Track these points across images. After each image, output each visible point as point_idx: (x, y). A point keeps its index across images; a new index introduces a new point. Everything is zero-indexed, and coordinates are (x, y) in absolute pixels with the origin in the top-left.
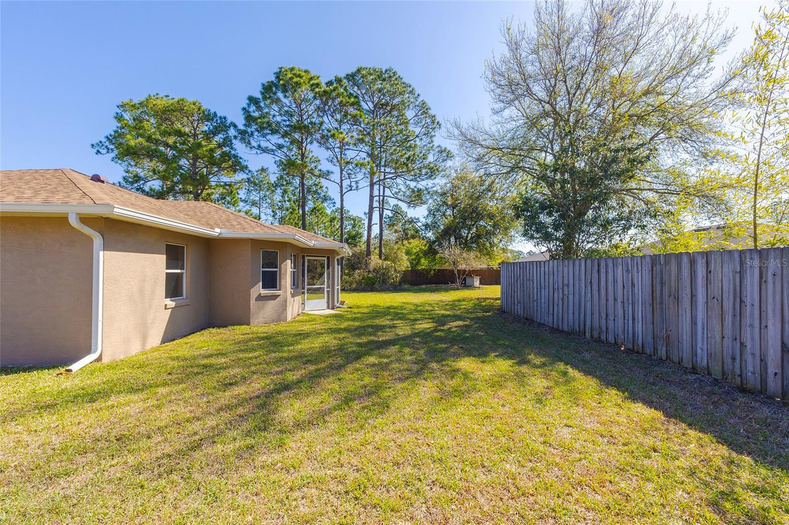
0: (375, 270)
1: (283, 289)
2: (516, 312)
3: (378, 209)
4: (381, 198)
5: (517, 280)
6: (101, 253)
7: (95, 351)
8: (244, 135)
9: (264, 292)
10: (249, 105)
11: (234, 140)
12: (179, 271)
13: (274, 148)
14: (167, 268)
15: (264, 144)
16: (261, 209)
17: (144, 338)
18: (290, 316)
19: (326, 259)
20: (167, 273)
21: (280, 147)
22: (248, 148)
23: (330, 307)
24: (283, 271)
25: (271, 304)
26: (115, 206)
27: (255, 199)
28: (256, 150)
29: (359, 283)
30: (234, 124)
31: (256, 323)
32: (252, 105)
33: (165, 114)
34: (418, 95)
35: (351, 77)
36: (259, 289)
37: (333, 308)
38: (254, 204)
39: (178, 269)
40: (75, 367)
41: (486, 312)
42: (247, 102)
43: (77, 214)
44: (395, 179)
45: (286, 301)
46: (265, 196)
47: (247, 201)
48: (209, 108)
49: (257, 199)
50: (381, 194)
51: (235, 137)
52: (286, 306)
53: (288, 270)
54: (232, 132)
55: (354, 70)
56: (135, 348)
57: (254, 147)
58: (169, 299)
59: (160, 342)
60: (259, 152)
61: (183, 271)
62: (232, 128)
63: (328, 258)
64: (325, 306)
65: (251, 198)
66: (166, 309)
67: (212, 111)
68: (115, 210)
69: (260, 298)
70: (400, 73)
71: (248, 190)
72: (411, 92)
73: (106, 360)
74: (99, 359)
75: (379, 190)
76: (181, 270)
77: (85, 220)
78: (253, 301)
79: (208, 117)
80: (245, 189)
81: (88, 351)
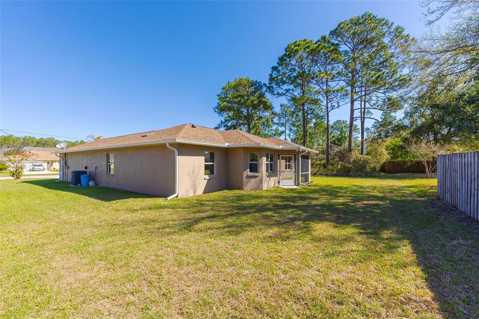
0: (354, 161)
1: (260, 173)
2: (446, 199)
3: (360, 118)
4: (363, 110)
5: (447, 171)
6: (177, 157)
7: (176, 193)
8: (270, 89)
9: (250, 174)
10: (272, 72)
11: (266, 93)
12: (212, 163)
13: (285, 92)
14: (205, 162)
15: (280, 91)
16: (286, 127)
17: (195, 191)
18: (265, 187)
19: (293, 156)
20: (205, 164)
21: (287, 91)
22: (272, 96)
23: (296, 185)
24: (260, 163)
25: (253, 180)
26: (176, 139)
27: (283, 122)
28: (276, 96)
29: (339, 170)
30: (265, 84)
31: (246, 189)
32: (274, 71)
33: (236, 87)
34: (392, 24)
35: (334, 33)
36: (248, 172)
37: (298, 185)
38: (283, 125)
39: (211, 162)
40: (169, 198)
41: (422, 197)
42: (271, 70)
43: (169, 143)
44: (369, 95)
45: (262, 179)
46: (288, 120)
47: (279, 124)
48: (252, 79)
49: (284, 122)
50: (363, 107)
51: (266, 91)
52: (262, 182)
53: (263, 163)
54: (264, 89)
55: (336, 26)
56: (191, 194)
57: (275, 94)
58: (207, 175)
59: (202, 193)
60: (278, 96)
61: (214, 163)
62: (264, 86)
63: (295, 155)
64: (293, 184)
65: (281, 122)
66: (205, 180)
67: (255, 80)
68: (177, 140)
69: (248, 177)
70: (374, 14)
71: (279, 118)
72: (386, 24)
73: (179, 197)
74: (177, 196)
75: (361, 104)
76: (213, 162)
77: (172, 145)
78: (244, 178)
79: (253, 84)
80: (278, 117)
81: (174, 193)
